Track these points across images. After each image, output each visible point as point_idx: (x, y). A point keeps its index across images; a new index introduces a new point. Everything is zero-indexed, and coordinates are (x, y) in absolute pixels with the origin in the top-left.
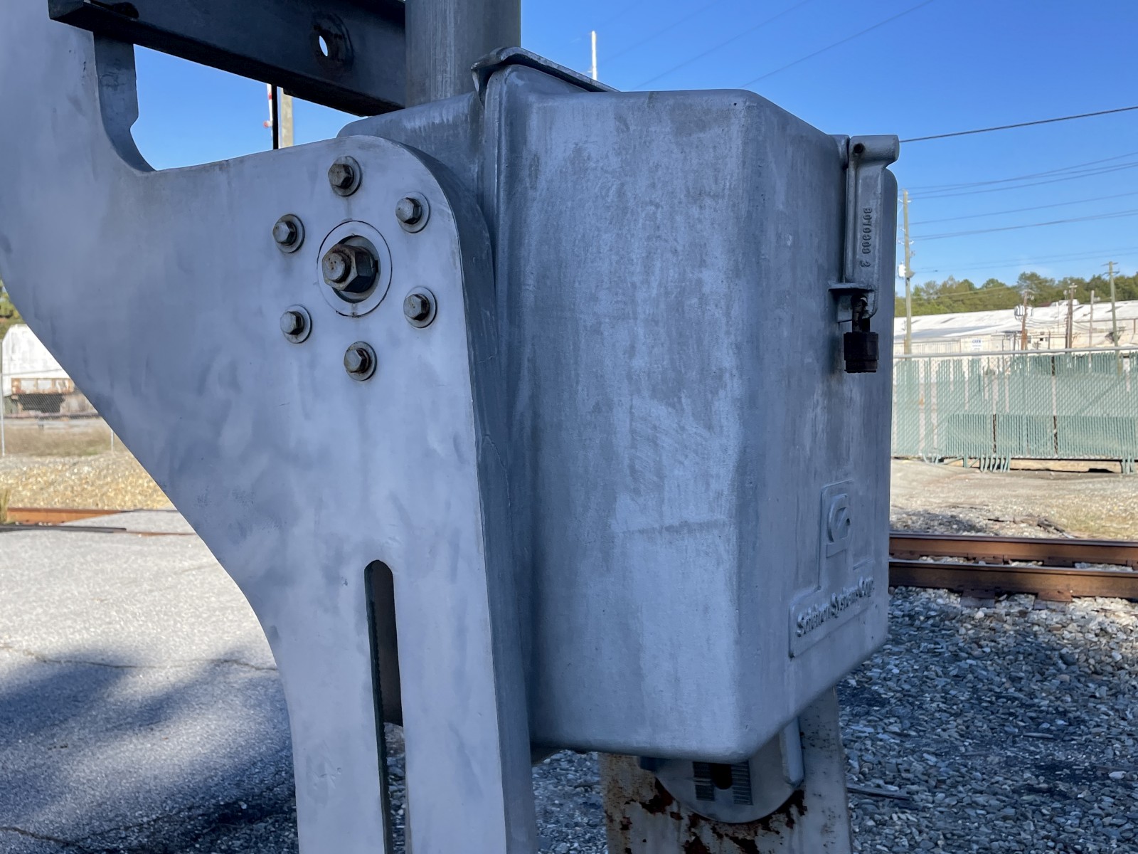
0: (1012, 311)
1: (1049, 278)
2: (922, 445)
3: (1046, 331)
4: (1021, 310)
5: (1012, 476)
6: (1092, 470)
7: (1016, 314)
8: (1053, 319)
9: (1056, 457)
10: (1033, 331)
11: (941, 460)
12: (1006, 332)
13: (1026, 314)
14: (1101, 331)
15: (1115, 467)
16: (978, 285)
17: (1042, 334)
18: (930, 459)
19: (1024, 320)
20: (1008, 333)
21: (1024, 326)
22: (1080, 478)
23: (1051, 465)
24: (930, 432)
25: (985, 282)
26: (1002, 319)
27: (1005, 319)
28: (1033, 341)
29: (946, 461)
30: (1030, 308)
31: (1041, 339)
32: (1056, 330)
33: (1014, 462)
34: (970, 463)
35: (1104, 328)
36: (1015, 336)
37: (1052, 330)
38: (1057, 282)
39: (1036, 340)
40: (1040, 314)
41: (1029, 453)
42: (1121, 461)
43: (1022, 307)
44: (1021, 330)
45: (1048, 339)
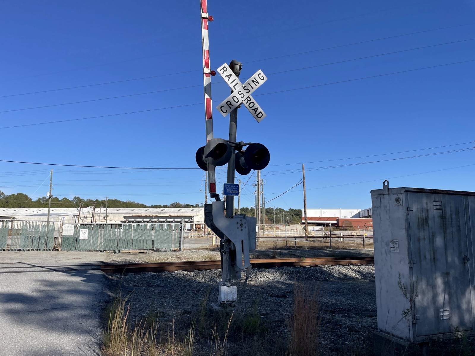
0: (76, 209)
1: (83, 199)
2: (98, 247)
3: (86, 215)
4: (79, 209)
5: (122, 254)
6: (140, 252)
7: (77, 210)
8: (88, 212)
9: (132, 249)
10: (82, 215)
11: (103, 251)
12: (73, 215)
13: (81, 210)
14: (102, 216)
15: (145, 251)
16: (60, 199)
17: (84, 216)
18: (100, 251)
19: (80, 212)
20: (74, 215)
21: (79, 214)
22: (137, 254)
23: (130, 251)
24: (101, 244)
25: (63, 198)
26: (71, 211)
27: (74, 211)
28: (81, 218)
29: (104, 251)
30: (82, 208)
31: (84, 218)
32: (89, 215)
33: (122, 251)
34: (111, 251)
35: (103, 215)
36: (76, 217)
37: (87, 215)
38: (85, 200)
39: (83, 218)
40: (84, 210)
41: (126, 249)
42: (146, 250)
43: (80, 208)
44: (78, 215)
45: (86, 218)
